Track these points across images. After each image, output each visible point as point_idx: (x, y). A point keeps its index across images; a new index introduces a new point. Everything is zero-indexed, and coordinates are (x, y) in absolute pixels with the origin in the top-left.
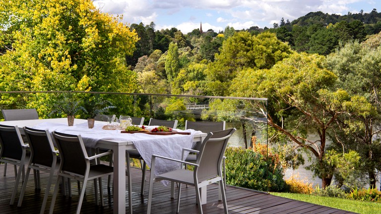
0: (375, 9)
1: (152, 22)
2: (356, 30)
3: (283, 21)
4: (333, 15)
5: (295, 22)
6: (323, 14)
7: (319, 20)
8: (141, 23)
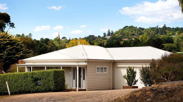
0: (165, 25)
1: (30, 34)
2: (158, 43)
3: (109, 31)
4: (140, 28)
5: (117, 33)
6: (134, 27)
7: (132, 32)
8: (23, 34)
